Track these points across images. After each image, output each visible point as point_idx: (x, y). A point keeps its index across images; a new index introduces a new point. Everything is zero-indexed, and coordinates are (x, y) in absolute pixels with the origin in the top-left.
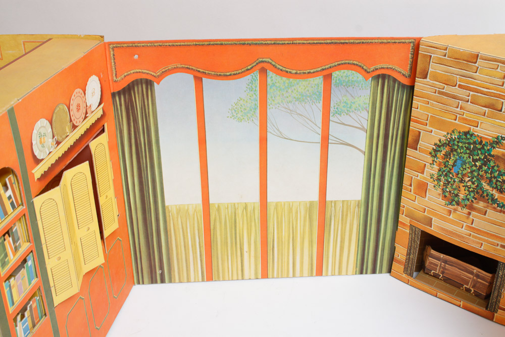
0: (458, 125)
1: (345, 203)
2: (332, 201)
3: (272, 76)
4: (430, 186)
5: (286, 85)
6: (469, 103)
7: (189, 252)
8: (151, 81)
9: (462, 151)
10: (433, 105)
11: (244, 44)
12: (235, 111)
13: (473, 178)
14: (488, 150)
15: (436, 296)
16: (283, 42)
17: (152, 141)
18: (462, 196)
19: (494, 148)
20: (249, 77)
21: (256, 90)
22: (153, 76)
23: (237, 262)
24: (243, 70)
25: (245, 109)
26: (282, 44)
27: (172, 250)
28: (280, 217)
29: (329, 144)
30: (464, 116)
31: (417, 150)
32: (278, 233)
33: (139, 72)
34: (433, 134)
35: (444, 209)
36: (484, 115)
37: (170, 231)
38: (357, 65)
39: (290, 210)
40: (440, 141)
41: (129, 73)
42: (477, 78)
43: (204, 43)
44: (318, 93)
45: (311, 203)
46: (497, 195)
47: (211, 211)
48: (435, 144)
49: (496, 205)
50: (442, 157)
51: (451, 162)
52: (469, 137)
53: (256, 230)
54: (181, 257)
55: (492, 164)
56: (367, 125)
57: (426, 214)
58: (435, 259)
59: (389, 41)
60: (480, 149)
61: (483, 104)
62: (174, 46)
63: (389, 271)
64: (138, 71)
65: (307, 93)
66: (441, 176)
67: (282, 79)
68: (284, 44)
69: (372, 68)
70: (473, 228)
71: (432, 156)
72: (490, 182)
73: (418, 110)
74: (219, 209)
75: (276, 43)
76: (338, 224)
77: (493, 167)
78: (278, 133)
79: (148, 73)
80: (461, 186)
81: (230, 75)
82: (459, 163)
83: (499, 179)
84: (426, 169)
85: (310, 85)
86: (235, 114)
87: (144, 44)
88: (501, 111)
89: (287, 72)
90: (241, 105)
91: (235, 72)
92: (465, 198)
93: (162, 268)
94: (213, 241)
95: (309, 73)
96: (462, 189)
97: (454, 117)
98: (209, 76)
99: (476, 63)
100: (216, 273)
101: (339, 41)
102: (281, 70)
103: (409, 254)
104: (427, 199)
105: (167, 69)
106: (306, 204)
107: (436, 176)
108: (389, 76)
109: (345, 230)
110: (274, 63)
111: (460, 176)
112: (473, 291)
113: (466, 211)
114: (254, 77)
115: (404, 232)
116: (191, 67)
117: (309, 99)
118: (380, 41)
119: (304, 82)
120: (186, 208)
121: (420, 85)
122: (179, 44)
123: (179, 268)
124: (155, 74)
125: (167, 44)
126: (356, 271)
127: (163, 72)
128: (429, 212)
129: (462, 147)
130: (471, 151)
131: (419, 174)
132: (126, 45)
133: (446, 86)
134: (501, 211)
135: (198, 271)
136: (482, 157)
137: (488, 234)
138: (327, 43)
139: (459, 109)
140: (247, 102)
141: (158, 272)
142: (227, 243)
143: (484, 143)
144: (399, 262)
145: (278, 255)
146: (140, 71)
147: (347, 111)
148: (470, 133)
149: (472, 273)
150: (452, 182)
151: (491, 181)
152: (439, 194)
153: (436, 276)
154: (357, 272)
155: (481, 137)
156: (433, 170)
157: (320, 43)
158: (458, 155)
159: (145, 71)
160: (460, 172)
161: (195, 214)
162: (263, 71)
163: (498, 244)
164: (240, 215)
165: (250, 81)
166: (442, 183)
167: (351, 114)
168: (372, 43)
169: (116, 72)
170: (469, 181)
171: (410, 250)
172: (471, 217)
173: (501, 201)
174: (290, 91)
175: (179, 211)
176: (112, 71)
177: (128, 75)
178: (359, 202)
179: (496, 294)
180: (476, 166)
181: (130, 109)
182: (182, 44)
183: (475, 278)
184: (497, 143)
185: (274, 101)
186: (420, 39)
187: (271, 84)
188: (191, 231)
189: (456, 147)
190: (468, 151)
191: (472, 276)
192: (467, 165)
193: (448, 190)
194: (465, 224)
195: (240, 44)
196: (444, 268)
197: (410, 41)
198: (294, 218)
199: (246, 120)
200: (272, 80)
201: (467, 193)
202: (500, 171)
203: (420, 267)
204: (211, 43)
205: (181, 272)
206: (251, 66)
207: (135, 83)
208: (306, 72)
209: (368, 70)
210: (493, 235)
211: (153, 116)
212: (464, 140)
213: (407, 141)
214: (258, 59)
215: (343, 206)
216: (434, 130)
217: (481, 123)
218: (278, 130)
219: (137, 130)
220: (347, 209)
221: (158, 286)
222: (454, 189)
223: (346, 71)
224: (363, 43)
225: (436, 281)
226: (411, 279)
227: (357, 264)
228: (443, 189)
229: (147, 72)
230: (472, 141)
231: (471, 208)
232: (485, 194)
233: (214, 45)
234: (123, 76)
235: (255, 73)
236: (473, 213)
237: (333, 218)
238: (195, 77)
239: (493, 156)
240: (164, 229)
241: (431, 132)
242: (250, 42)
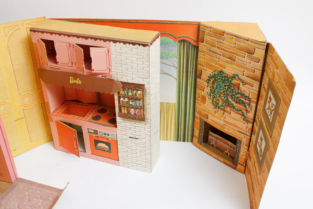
0: (217, 67)
1: (168, 104)
2: (161, 103)
4: (207, 98)
6: (221, 56)
9: (219, 81)
10: (206, 56)
11: (114, 22)
13: (224, 95)
14: (230, 81)
15: (212, 156)
18: (220, 104)
19: (233, 80)
26: (132, 22)
30: (220, 63)
31: (201, 79)
34: (207, 71)
35: (213, 110)
36: (228, 63)
38: (170, 34)
40: (210, 75)
42: (224, 43)
46: (235, 104)
48: (208, 77)
49: (235, 110)
50: (211, 83)
51: (215, 86)
52: (222, 73)
55: (232, 88)
56: (177, 65)
57: (206, 112)
58: (212, 137)
59: (186, 23)
60: (227, 80)
61: (227, 57)
63: (192, 141)
66: (211, 93)
68: (133, 22)
69: (178, 36)
70: (225, 121)
71: (207, 83)
72: (232, 98)
73: (201, 59)
75: (129, 22)
76: (165, 114)
77: (233, 90)
80: (220, 99)
82: (218, 86)
83: (236, 96)
84: (205, 89)
88: (235, 61)
92: (221, 105)
96: (220, 100)
97: (215, 63)
99: (223, 36)
101: (160, 22)
103: (200, 133)
104: (206, 105)
107: (209, 93)
108: (187, 41)
109: (168, 118)
111: (219, 93)
112: (229, 154)
113: (222, 112)
115: (197, 121)
118: (181, 23)
121: (201, 45)
122: (82, 20)
126: (175, 140)
128: (207, 111)
129: (219, 78)
130: (223, 81)
131: (202, 92)
133: (212, 47)
134: (237, 113)
136: (228, 84)
137: (232, 124)
138: (154, 23)
139: (217, 59)
143: (228, 77)
144: (196, 137)
147: (167, 57)
148: (223, 72)
149: (228, 145)
150: (216, 97)
151: (232, 97)
152: (211, 103)
153: (213, 146)
154: (176, 140)
155: (227, 74)
156: (208, 90)
157: (151, 23)
158: (218, 83)
160: (219, 92)
163: (236, 130)
166: (212, 97)
167: (168, 59)
168: (177, 23)
170: (223, 96)
171: (200, 131)
172: (224, 115)
173: (237, 108)
178: (175, 104)
179: (237, 156)
180: (226, 89)
182: (84, 20)
183: (230, 147)
184: (234, 77)
186: (200, 22)
189: (217, 79)
190: (222, 81)
191: (228, 147)
192: (222, 88)
193: (214, 101)
194: (222, 119)
195: (112, 22)
196: (216, 142)
197: (196, 23)
201: (223, 103)
202: (236, 92)
203: (205, 141)
209: (176, 37)
210: (234, 125)
212: (220, 75)
213: (198, 75)
215: (167, 106)
216: (207, 69)
217: (227, 67)
220: (169, 107)
222: (217, 100)
223: (164, 37)
224: (172, 23)
225: (213, 148)
226: (201, 146)
227: (175, 136)
228: (212, 100)
230: (223, 76)
231: (224, 110)
232: (230, 104)
236: (225, 113)
237: (162, 111)
239: (232, 84)
241: (206, 70)
242: (116, 21)
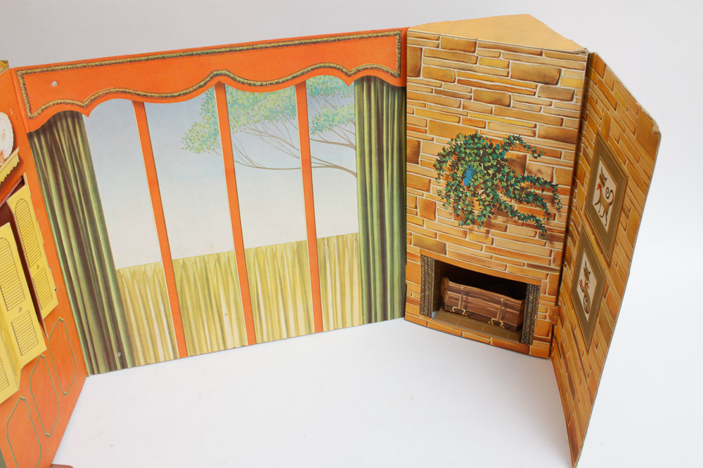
0: (462, 128)
1: (340, 239)
2: (324, 239)
3: (232, 93)
4: (439, 205)
5: (251, 101)
6: (472, 100)
7: (153, 326)
8: (77, 113)
9: (471, 158)
10: (430, 107)
11: (192, 55)
12: (191, 140)
13: (487, 189)
14: (501, 154)
15: (461, 336)
16: (241, 48)
17: (88, 189)
18: (476, 212)
19: (507, 150)
20: (203, 95)
21: (213, 111)
22: (80, 106)
23: (215, 329)
24: (194, 88)
25: (203, 137)
26: (240, 50)
27: (131, 325)
28: (262, 267)
29: (312, 169)
30: (469, 117)
31: (418, 164)
32: (262, 286)
33: (61, 103)
34: (434, 142)
35: (459, 231)
36: (491, 113)
37: (126, 301)
38: (335, 68)
39: (274, 255)
40: (444, 149)
41: (48, 105)
42: (477, 70)
43: (140, 58)
44: (291, 108)
45: (299, 244)
46: (516, 206)
47: (175, 270)
48: (439, 155)
49: (517, 218)
50: (449, 169)
51: (460, 174)
52: (476, 141)
53: (234, 286)
54: (144, 332)
55: (507, 170)
56: (355, 140)
57: (437, 239)
58: (456, 293)
59: (370, 35)
60: (491, 154)
61: (488, 100)
62: (102, 65)
63: (403, 315)
64: (59, 101)
65: (278, 108)
66: (449, 191)
67: (244, 94)
68: (243, 50)
69: (354, 70)
70: (494, 248)
71: (437, 169)
72: (507, 192)
73: (414, 115)
74: (184, 266)
75: (232, 50)
76: (335, 266)
77: (508, 173)
78: (247, 161)
79: (72, 104)
80: (474, 201)
81: (179, 95)
82: (469, 173)
83: (517, 187)
84: (432, 185)
85: (280, 98)
86: (191, 145)
87: (63, 67)
88: (509, 106)
89: (250, 85)
90: (197, 132)
91: (185, 91)
92: (480, 214)
93: (120, 349)
94: (182, 306)
95: (277, 83)
96: (476, 203)
97: (457, 119)
98: (152, 99)
99: (474, 52)
100: (191, 346)
101: (309, 41)
102: (243, 83)
103: (423, 291)
104: (436, 221)
105: (97, 95)
106: (293, 245)
107: (444, 192)
108: (375, 77)
109: (344, 272)
110: (232, 75)
111: (472, 188)
112: (502, 324)
113: (483, 229)
114: (209, 95)
115: (415, 265)
116: (127, 90)
117: (280, 115)
118: (359, 36)
119: (272, 96)
120: (143, 269)
121: (412, 84)
122: (109, 62)
123: (142, 347)
124: (82, 104)
125: (94, 64)
126: (363, 320)
127: (92, 100)
128: (441, 236)
129: (470, 153)
130: (481, 158)
131: (424, 192)
132: (39, 70)
133: (443, 83)
134: (523, 225)
135: (167, 347)
136: (495, 164)
137: (512, 253)
138: (295, 45)
139: (461, 109)
140: (204, 127)
141: (117, 355)
142: (200, 306)
143: (494, 146)
144: (413, 302)
145: (266, 313)
146: (62, 101)
147: (330, 125)
148: (478, 136)
149: (499, 302)
150: (464, 198)
151: (507, 190)
152: (451, 214)
153: (458, 313)
154: (365, 322)
155: (491, 140)
156: (440, 186)
157: (287, 45)
158: (466, 164)
159: (69, 101)
160: (472, 184)
161: (155, 275)
162: (220, 87)
163: (524, 264)
164: (212, 269)
165: (205, 100)
166: (452, 200)
167: (335, 129)
168: (350, 39)
169: (30, 105)
170: (483, 193)
171: (425, 286)
172: (490, 235)
173: (522, 212)
174: (256, 108)
175: (134, 275)
176: (24, 105)
177: (46, 108)
178: (356, 234)
179: (528, 323)
180: (489, 174)
181: (55, 152)
182: (113, 61)
183: (503, 308)
184: (510, 144)
185: (237, 122)
186: (406, 29)
187: (231, 102)
188: (152, 297)
189: (463, 155)
190: (478, 158)
191: (499, 306)
192: (479, 175)
193: (460, 207)
194: (484, 245)
195: (187, 55)
196: (467, 302)
197: (395, 33)
198: (280, 265)
199: (206, 150)
200: (233, 97)
201: (483, 208)
202: (516, 177)
203: (438, 304)
204: (150, 57)
205: (146, 352)
206: (204, 82)
207: (57, 117)
208: (274, 82)
209: (349, 73)
210: (518, 254)
211: (86, 158)
212: (472, 146)
213: (406, 154)
214: (212, 73)
215: (338, 243)
216: (435, 137)
217: (489, 123)
218: (248, 158)
219: (66, 179)
220: (344, 245)
221: (119, 374)
222: (467, 206)
223: (322, 76)
224: (339, 40)
225: (459, 318)
226: (429, 320)
227: (363, 311)
228: (454, 207)
229: (71, 102)
230: (480, 146)
231: (489, 225)
232: (503, 206)
233: (153, 59)
234: (40, 111)
235: (210, 90)
236: (492, 231)
237: (327, 259)
238: (135, 103)
239: (506, 160)
240: (117, 300)
241: (433, 140)
242: (199, 52)
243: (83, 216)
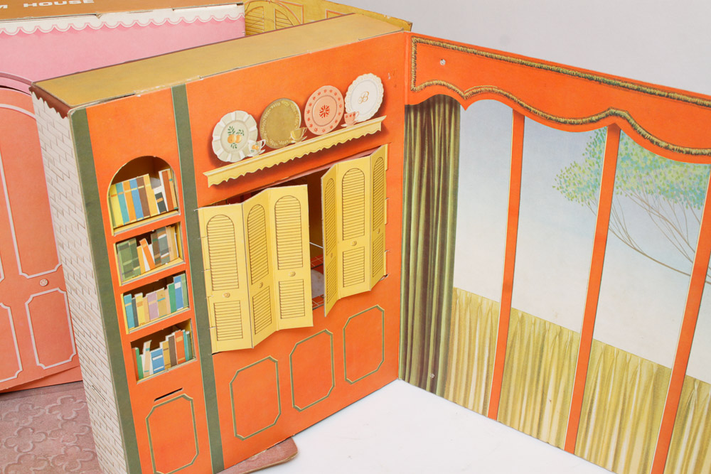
2: (695, 380)
3: (626, 139)
5: (648, 162)
7: (472, 366)
8: (456, 101)
11: (591, 79)
12: (565, 181)
16: (652, 91)
17: (448, 188)
20: (592, 133)
21: (599, 158)
22: (460, 95)
23: (534, 409)
24: (584, 120)
25: (580, 183)
26: (651, 93)
27: (452, 353)
28: (608, 371)
29: (706, 284)
32: (601, 394)
33: (444, 85)
37: (454, 325)
39: (626, 365)
41: (431, 83)
43: (533, 64)
44: (698, 192)
45: (661, 369)
47: (511, 320)
53: (569, 375)
54: (462, 367)
62: (492, 57)
64: (442, 83)
65: (681, 186)
67: (642, 151)
68: (654, 94)
74: (522, 321)
75: (640, 89)
76: (699, 422)
78: (625, 235)
79: (454, 90)
81: (565, 123)
85: (686, 174)
86: (564, 186)
87: (454, 46)
89: (652, 141)
90: (575, 175)
91: (573, 120)
93: (435, 371)
94: (508, 363)
95: (688, 153)
98: (534, 116)
100: (503, 411)
102: (643, 136)
105: (479, 90)
106: (652, 366)
110: (633, 122)
114: (599, 136)
116: (511, 95)
117: (682, 196)
119: (677, 167)
120: (479, 301)
122: (499, 56)
123: (456, 382)
124: (463, 94)
125: (484, 53)
127: (474, 93)
132: (431, 42)
135: (479, 396)
140: (584, 172)
141: (430, 375)
142: (526, 375)
145: (595, 427)
146: (445, 83)
159: (451, 86)
161: (490, 314)
162: (615, 131)
164: (551, 341)
165: (592, 140)
169: (415, 77)
174: (652, 174)
175: (469, 302)
176: (410, 73)
177: (429, 85)
181: (426, 136)
182: (503, 57)
185: (625, 182)
187: (624, 154)
188: (480, 336)
195: (585, 77)
198: (629, 381)
199: (580, 200)
200: (627, 149)
204: (544, 66)
205: (458, 389)
206: (597, 117)
207: (437, 99)
208: (684, 150)
211: (454, 155)
214: (609, 109)
218: (626, 233)
219: (431, 167)
221: (425, 394)
229: (454, 87)
233: (546, 69)
234: (423, 85)
235: (602, 129)
237: (692, 407)
238: (515, 112)
240: (446, 319)
242: (600, 78)
243: (437, 214)
